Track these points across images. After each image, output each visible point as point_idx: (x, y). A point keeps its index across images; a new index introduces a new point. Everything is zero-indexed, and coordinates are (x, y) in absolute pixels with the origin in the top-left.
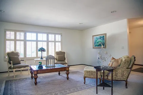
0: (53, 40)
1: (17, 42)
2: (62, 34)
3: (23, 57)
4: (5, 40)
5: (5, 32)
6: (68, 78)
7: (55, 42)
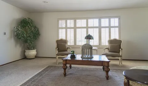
0: (107, 25)
1: (68, 30)
2: (120, 16)
3: (73, 44)
4: (58, 28)
5: (58, 21)
6: (108, 78)
7: (110, 27)
